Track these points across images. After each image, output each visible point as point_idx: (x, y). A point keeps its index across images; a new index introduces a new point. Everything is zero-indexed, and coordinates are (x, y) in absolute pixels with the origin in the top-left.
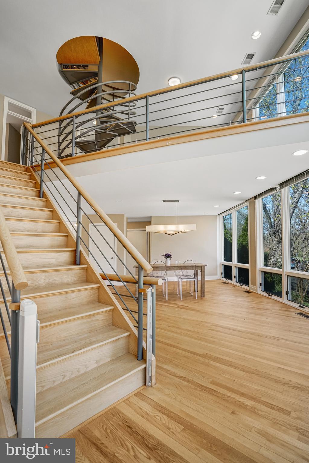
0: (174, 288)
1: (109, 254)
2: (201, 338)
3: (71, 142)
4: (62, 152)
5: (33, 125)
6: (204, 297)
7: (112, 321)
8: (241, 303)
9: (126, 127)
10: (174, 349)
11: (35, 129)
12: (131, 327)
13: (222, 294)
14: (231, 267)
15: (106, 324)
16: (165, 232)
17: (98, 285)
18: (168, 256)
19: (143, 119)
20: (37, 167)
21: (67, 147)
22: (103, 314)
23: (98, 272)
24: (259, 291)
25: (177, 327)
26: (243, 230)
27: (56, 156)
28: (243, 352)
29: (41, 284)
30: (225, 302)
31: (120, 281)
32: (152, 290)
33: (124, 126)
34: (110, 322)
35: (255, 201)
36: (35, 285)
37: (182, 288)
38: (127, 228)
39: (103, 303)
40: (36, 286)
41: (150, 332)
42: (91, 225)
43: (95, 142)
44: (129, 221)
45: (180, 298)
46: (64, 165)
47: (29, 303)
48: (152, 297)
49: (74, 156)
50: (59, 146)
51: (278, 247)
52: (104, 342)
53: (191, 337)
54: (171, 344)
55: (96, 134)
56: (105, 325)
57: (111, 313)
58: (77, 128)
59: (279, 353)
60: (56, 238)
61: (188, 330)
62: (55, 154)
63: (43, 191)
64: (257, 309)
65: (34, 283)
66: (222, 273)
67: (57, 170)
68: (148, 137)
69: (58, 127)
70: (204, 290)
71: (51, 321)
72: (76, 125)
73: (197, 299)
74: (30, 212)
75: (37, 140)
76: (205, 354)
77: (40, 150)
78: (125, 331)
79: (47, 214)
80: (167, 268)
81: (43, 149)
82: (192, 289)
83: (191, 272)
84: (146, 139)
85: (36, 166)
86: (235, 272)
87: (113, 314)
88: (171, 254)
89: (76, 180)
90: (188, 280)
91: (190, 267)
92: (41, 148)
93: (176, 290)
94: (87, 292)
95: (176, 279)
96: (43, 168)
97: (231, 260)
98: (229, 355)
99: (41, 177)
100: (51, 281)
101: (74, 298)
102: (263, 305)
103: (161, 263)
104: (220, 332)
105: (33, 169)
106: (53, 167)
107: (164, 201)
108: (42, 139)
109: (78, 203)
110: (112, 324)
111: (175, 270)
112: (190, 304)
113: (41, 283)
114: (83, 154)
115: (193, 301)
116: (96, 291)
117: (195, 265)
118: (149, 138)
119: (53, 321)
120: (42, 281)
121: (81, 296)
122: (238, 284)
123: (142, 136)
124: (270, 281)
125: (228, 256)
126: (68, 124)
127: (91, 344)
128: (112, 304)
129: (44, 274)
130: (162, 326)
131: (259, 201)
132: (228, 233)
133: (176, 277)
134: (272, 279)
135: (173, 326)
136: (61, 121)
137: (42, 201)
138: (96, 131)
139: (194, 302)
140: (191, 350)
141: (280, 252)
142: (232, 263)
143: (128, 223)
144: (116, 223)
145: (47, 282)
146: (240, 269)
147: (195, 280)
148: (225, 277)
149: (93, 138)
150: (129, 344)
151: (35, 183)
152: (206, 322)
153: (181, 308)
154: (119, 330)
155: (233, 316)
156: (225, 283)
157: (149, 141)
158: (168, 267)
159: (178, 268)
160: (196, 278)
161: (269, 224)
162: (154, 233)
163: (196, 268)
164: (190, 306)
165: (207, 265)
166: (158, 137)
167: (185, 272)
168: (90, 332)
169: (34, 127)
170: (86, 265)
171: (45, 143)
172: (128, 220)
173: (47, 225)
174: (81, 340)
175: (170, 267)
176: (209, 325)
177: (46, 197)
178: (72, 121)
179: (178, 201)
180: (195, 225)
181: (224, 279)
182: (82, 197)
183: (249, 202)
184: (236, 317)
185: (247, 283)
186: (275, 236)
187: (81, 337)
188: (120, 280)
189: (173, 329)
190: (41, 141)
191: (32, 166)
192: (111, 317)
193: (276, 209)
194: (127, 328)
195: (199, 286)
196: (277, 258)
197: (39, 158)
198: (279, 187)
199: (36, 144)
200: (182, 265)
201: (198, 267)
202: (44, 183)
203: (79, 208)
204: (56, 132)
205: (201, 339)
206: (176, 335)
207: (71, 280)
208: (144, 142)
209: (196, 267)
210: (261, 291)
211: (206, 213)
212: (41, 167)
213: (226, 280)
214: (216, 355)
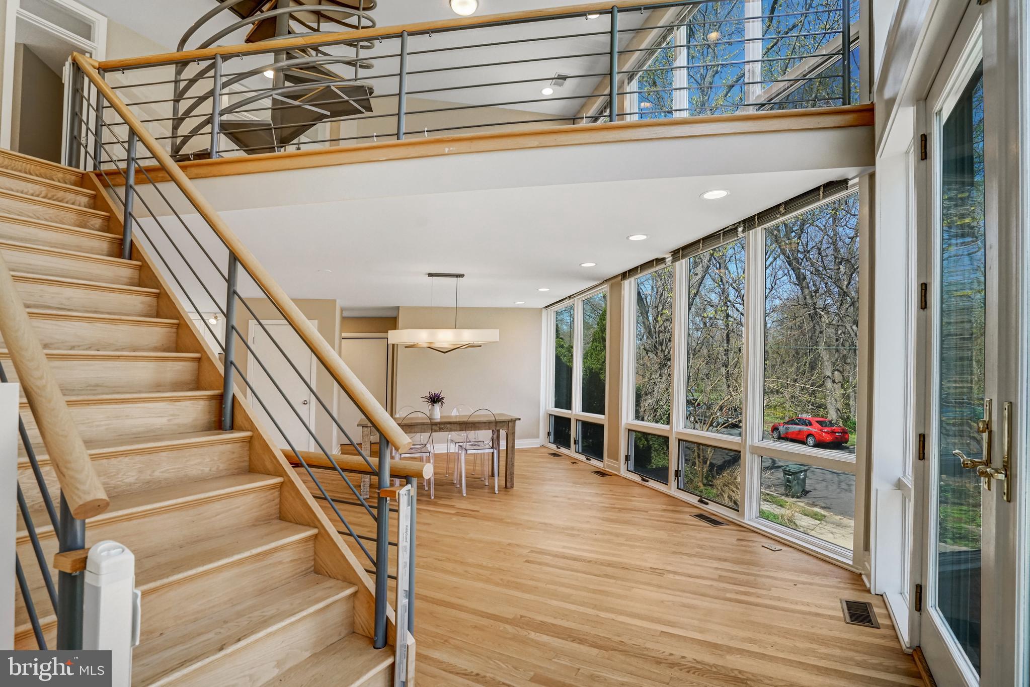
0: (448, 468)
1: (298, 393)
2: (508, 581)
3: (210, 121)
4: (184, 143)
5: (100, 63)
6: (512, 488)
7: (313, 563)
8: (587, 498)
9: (354, 101)
10: (454, 612)
11: (106, 74)
12: (360, 575)
13: (551, 480)
14: (569, 420)
15: (299, 570)
16: (432, 346)
17: (279, 480)
18: (435, 399)
19: (392, 86)
20: (112, 177)
21: (195, 132)
22: (292, 549)
23: (278, 446)
24: (623, 472)
25: (456, 561)
26: (593, 340)
27: (167, 152)
28: (595, 607)
29: (130, 484)
30: (557, 497)
31: (334, 469)
32: (409, 490)
33: (346, 98)
34: (309, 565)
35: (622, 282)
36: (114, 488)
37: (466, 470)
38: (341, 332)
39: (290, 522)
40: (115, 490)
41: (403, 584)
42: (253, 323)
43: (271, 129)
44: (346, 314)
45: (460, 491)
46: (190, 179)
47: (113, 552)
48: (410, 507)
49: (215, 158)
50: (175, 128)
51: (660, 375)
52: (297, 615)
53: (488, 581)
54: (445, 601)
55: (273, 109)
56: (296, 574)
57: (311, 544)
58: (224, 85)
59: (662, 602)
60: (169, 364)
61: (481, 566)
62: (163, 146)
63: (132, 241)
64: (621, 510)
65: (112, 482)
66: (549, 434)
67: (168, 188)
68: (403, 130)
69: (173, 79)
70: (512, 474)
71: (161, 577)
72: (224, 79)
73: (497, 492)
74: (94, 295)
75: (112, 105)
76: (519, 617)
77: (123, 133)
78: (345, 583)
79: (142, 303)
80: (434, 427)
81: (133, 132)
82: (487, 470)
83: (485, 435)
84: (398, 135)
85: (109, 173)
86: (575, 432)
87: (315, 547)
88: (442, 395)
89: (223, 218)
90: (479, 451)
91: (485, 423)
92: (126, 127)
93: (452, 474)
94: (252, 496)
95: (453, 449)
96: (132, 181)
97: (569, 406)
98: (567, 615)
99: (126, 205)
100: (157, 474)
101: (218, 515)
102: (631, 501)
103: (420, 415)
104: (547, 565)
105: (100, 180)
106: (159, 179)
107: (431, 275)
108: (127, 105)
109: (230, 280)
110: (313, 568)
111: (451, 430)
112: (481, 506)
113: (131, 480)
114: (242, 154)
115: (489, 497)
116: (274, 493)
117: (494, 419)
118: (404, 132)
119: (167, 577)
120: (133, 476)
121: (238, 507)
122: (582, 458)
123: (390, 125)
124: (643, 447)
125: (563, 398)
126: (201, 75)
127: (265, 622)
128: (312, 522)
129: (138, 458)
130: (425, 560)
131: (630, 283)
132: (563, 345)
133: (452, 445)
134: (646, 443)
135: (448, 560)
136: (182, 64)
137: (129, 266)
138: (275, 101)
139: (491, 501)
140: (489, 612)
141: (663, 386)
142: (570, 411)
143: (344, 319)
144: (316, 322)
145: (146, 476)
146: (586, 425)
147: (493, 453)
148: (554, 443)
149: (266, 117)
150: (354, 613)
151: (108, 219)
152: (518, 545)
153: (464, 515)
154: (331, 583)
155: (573, 529)
156: (555, 455)
157: (404, 139)
158: (436, 424)
159: (458, 426)
160: (496, 449)
161: (645, 328)
162: (406, 347)
163: (496, 426)
164: (483, 511)
165: (520, 419)
166: (426, 133)
167: (472, 435)
168: (261, 592)
169: (104, 69)
170: (248, 430)
171: (135, 115)
172: (343, 312)
173: (144, 329)
174: (240, 615)
175: (440, 423)
176: (525, 552)
177: (140, 258)
178: (213, 66)
179: (462, 276)
180: (497, 332)
181: (554, 447)
182: (239, 266)
183: (610, 283)
184: (578, 530)
185: (599, 455)
186: (656, 354)
187: (239, 608)
188: (333, 466)
189: (449, 566)
190: (125, 110)
191: (97, 171)
192: (312, 553)
193: (659, 297)
194: (349, 578)
195: (503, 463)
196: (657, 397)
197: (119, 152)
198: (671, 258)
199: (109, 116)
200: (465, 420)
201: (501, 425)
202: (133, 221)
203: (232, 293)
204: (168, 92)
205: (508, 585)
206: (455, 579)
207: (210, 470)
208: (394, 141)
209: (497, 423)
210: (628, 470)
211: (520, 303)
212: (127, 179)
213: (558, 448)
214: (540, 618)
